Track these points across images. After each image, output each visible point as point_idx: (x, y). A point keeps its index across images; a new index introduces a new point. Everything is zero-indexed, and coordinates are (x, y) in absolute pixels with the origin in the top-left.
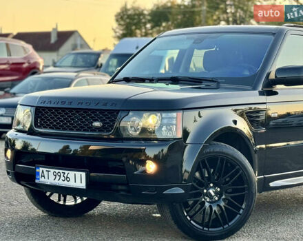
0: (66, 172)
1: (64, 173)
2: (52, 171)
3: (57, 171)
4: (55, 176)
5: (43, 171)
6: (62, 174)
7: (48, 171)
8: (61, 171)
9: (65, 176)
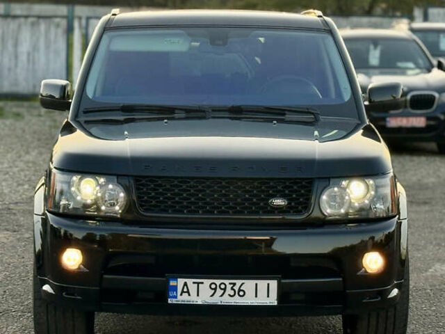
0: (238, 282)
1: (234, 284)
2: (207, 282)
3: (218, 282)
4: (215, 289)
5: (185, 284)
6: (229, 287)
7: (198, 283)
8: (227, 282)
9: (236, 288)
